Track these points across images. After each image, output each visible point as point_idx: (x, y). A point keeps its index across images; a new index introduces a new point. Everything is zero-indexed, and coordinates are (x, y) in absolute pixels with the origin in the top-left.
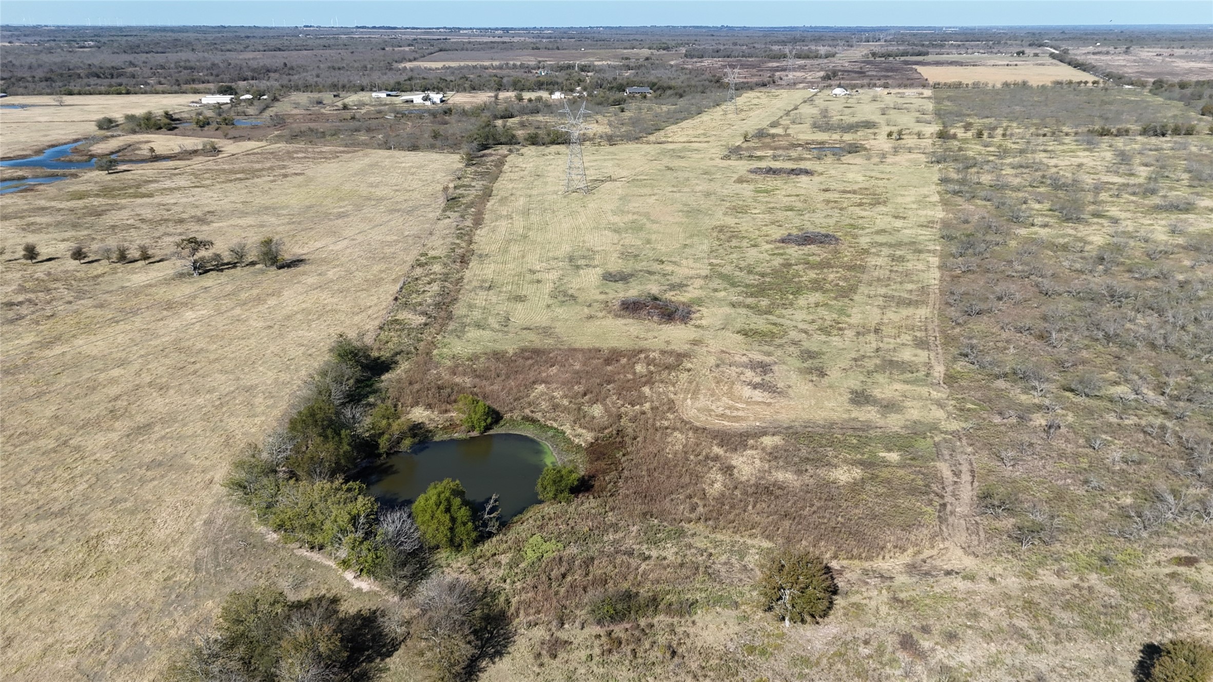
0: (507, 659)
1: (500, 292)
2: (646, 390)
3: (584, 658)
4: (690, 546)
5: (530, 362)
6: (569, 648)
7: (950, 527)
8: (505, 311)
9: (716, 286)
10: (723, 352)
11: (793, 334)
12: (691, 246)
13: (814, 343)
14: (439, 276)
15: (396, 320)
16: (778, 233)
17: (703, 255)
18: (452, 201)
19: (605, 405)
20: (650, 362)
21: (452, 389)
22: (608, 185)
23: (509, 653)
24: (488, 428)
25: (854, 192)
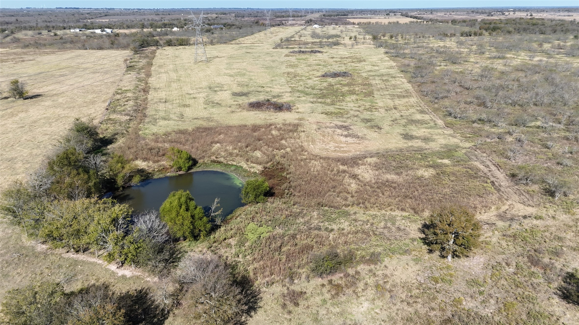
0: (260, 312)
1: (173, 103)
2: (283, 142)
3: (320, 303)
4: (355, 220)
5: (204, 134)
6: (305, 297)
7: (505, 193)
8: (179, 112)
9: (299, 95)
10: (318, 122)
11: (352, 112)
12: (276, 80)
13: (367, 115)
14: (131, 98)
15: (110, 119)
16: (320, 74)
17: (283, 84)
18: (130, 68)
19: (262, 151)
20: (279, 129)
21: (159, 149)
22: (217, 59)
23: (260, 307)
24: (190, 168)
25: (347, 58)
